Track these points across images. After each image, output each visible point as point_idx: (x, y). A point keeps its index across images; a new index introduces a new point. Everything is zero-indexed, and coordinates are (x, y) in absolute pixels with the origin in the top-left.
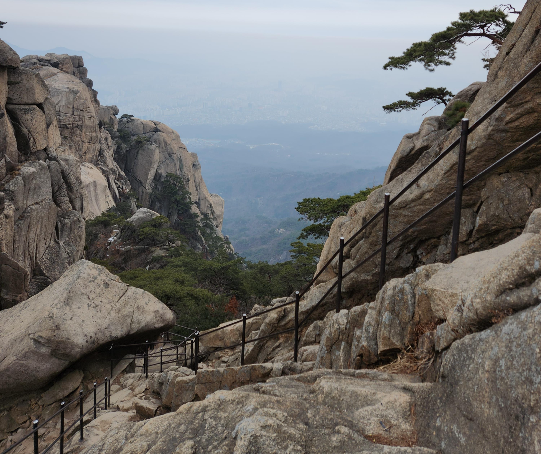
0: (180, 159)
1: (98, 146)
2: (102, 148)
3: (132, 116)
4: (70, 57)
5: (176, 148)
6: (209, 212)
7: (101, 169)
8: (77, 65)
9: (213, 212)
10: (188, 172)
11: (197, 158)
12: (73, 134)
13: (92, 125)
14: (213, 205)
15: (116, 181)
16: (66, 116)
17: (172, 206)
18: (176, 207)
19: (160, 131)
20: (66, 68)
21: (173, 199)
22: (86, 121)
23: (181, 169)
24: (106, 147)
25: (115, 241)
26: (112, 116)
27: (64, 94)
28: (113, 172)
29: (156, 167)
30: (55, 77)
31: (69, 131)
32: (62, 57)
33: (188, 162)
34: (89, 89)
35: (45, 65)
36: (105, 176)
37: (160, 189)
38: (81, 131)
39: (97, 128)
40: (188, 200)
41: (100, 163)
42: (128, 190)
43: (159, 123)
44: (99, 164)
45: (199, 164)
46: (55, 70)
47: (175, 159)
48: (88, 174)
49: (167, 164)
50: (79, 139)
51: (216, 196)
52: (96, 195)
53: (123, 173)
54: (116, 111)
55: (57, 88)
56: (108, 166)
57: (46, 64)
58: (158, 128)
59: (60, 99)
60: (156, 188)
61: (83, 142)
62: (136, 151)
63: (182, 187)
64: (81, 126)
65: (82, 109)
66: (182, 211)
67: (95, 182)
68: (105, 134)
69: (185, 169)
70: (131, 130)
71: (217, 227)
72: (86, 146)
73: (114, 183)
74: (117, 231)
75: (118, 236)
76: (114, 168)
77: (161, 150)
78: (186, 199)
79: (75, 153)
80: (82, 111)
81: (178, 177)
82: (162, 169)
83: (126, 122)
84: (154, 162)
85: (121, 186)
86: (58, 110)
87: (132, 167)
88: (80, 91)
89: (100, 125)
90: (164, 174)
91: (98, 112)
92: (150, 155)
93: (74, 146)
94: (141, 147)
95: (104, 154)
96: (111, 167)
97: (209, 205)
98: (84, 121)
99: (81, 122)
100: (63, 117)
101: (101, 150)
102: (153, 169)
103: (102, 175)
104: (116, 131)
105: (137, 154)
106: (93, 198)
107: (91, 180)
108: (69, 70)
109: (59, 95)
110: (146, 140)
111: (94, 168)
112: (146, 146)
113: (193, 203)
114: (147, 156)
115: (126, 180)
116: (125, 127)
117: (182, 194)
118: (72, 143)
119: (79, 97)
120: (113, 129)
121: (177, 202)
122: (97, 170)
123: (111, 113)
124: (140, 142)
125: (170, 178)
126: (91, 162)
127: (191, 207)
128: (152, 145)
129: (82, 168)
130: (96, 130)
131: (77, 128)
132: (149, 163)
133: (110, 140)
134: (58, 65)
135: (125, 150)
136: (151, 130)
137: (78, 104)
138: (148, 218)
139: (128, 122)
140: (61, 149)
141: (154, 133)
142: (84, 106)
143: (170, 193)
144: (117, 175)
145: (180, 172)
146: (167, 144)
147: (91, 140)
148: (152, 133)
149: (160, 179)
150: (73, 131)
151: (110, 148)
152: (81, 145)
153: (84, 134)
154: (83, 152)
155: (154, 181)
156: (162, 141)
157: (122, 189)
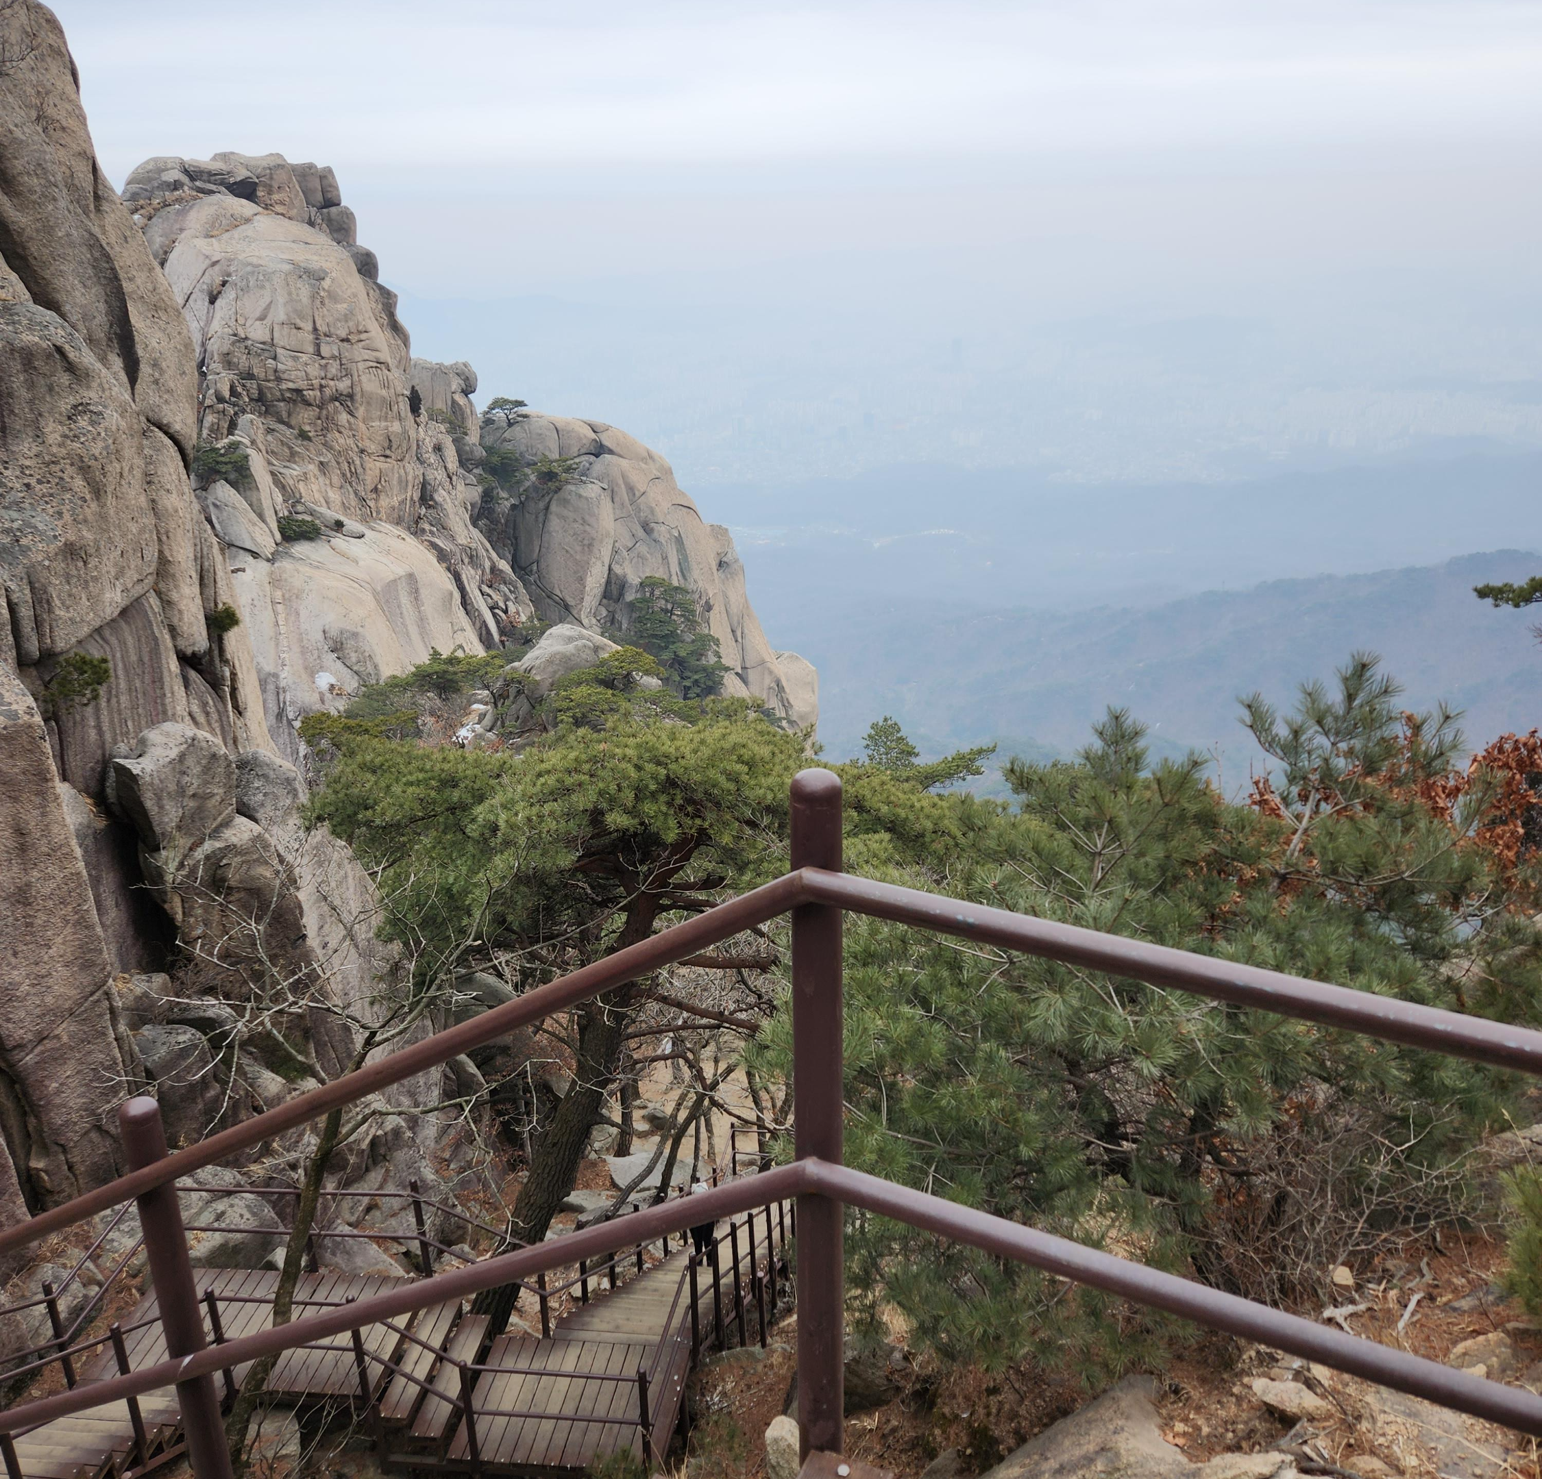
0: (679, 541)
1: (413, 470)
2: (429, 477)
3: (520, 404)
4: (295, 168)
5: (666, 505)
6: (774, 702)
7: (434, 546)
8: (319, 197)
9: (787, 705)
10: (703, 580)
11: (729, 541)
12: (328, 425)
13: (384, 392)
14: (784, 683)
15: (486, 589)
16: (295, 359)
17: (668, 674)
18: (678, 679)
19: (611, 452)
20: (282, 203)
21: (666, 655)
22: (363, 378)
23: (684, 572)
24: (440, 475)
25: (479, 737)
26: (457, 397)
27: (277, 281)
28: (473, 559)
29: (606, 553)
30: (245, 230)
31: (310, 413)
32: (265, 164)
33: (703, 553)
34: (365, 283)
35: (211, 192)
36: (449, 569)
37: (624, 626)
38: (351, 413)
39: (404, 406)
40: (712, 659)
41: (427, 527)
42: (524, 618)
43: (608, 428)
44: (423, 531)
45: (736, 561)
46: (244, 207)
47: (662, 540)
48: (388, 552)
49: (641, 556)
50: (350, 442)
51: (793, 657)
52: (422, 621)
53: (504, 566)
54: (467, 379)
55: (255, 261)
56: (453, 538)
57: (213, 187)
58: (606, 443)
59: (267, 299)
60: (612, 622)
61: (362, 451)
62: (542, 505)
63: (691, 623)
64: (351, 396)
65: (343, 335)
66: (698, 690)
67: (411, 576)
68: (430, 433)
69: (696, 573)
70: (523, 448)
72: (374, 467)
73: (477, 592)
74: (481, 707)
75: (487, 721)
76: (473, 545)
77: (618, 512)
78: (706, 656)
79: (341, 487)
80: (345, 344)
81: (676, 588)
82: (627, 563)
83: (505, 425)
84: (601, 541)
85: (502, 605)
86: (267, 338)
87: (535, 556)
88: (334, 274)
89: (415, 402)
90: (634, 579)
91: (405, 364)
92: (587, 517)
93: (334, 463)
94: (556, 492)
95: (436, 497)
96: (464, 542)
97: (773, 685)
98: (355, 378)
99: (347, 382)
100: (285, 363)
101: (424, 485)
102: (599, 563)
103: (435, 560)
104: (474, 445)
105: (546, 515)
106: (413, 630)
107: (401, 571)
108: (294, 212)
109: (263, 287)
110: (569, 470)
111: (408, 539)
112: (570, 487)
113: (727, 669)
114: (575, 521)
115: (516, 588)
116: (505, 440)
117: (693, 641)
118: (330, 456)
119: (328, 291)
120: (466, 434)
121: (679, 663)
122: (421, 547)
123: (454, 387)
124: (549, 476)
125: (652, 593)
126: (398, 522)
127: (725, 681)
128: (590, 486)
129: (368, 533)
130: (403, 414)
131: (337, 404)
132: (586, 542)
133: (451, 453)
134: (255, 190)
135: (508, 504)
136: (583, 451)
137: (329, 319)
138: (584, 656)
139: (510, 424)
140: (295, 473)
141: (592, 458)
142: (351, 324)
143: (655, 636)
144: (488, 571)
145: (682, 581)
146: (637, 494)
147: (390, 448)
148: (586, 457)
149: (621, 595)
150: (324, 412)
151: (454, 478)
152: (358, 462)
153: (362, 426)
154: (370, 487)
155: (605, 601)
156: (621, 482)
157: (506, 612)
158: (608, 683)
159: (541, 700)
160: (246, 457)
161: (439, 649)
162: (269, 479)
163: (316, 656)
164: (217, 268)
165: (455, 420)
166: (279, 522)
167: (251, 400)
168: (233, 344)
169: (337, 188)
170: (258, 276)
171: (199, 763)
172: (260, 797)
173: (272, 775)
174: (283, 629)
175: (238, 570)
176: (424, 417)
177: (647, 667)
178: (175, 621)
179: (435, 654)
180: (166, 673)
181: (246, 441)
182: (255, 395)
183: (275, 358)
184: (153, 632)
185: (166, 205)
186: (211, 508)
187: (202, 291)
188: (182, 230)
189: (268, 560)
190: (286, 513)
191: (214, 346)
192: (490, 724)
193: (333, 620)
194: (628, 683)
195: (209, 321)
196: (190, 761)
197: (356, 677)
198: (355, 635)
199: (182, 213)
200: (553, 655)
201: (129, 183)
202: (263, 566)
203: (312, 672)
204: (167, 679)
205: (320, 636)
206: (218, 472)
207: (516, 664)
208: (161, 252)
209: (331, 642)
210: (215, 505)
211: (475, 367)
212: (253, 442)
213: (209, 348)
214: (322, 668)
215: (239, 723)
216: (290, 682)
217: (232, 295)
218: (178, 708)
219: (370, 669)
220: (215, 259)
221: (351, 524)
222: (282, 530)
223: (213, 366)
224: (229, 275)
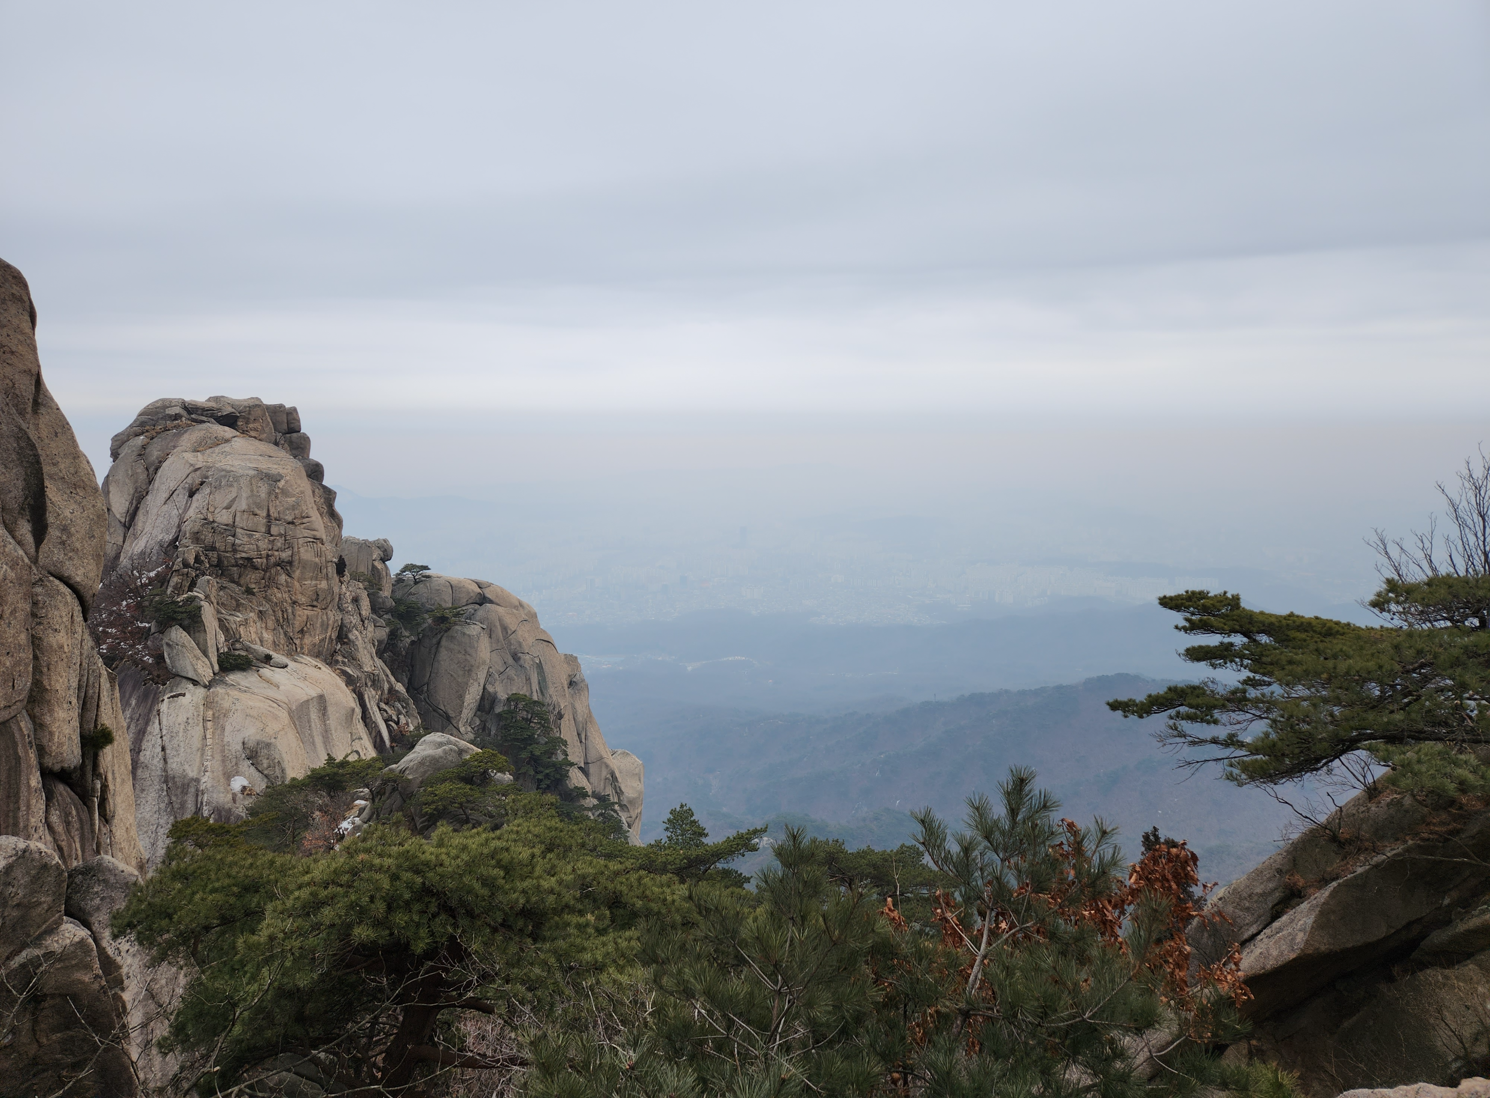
0: (540, 666)
1: (333, 616)
2: (346, 621)
3: (426, 568)
4: (268, 408)
5: (531, 640)
6: (609, 791)
7: (344, 673)
8: (285, 426)
9: (619, 792)
10: (559, 697)
11: (578, 666)
12: (270, 582)
13: (317, 560)
14: (618, 775)
15: (383, 705)
16: (250, 536)
17: (523, 770)
18: (532, 773)
19: (491, 602)
20: (255, 430)
21: (524, 755)
22: (302, 550)
23: (542, 689)
24: (355, 619)
25: (356, 828)
26: (376, 563)
27: (244, 482)
28: (375, 682)
29: (482, 676)
30: (226, 447)
31: (257, 575)
32: (246, 404)
33: (558, 676)
34: (312, 485)
35: (202, 422)
36: (354, 691)
37: (493, 732)
38: (289, 575)
39: (332, 570)
40: (561, 757)
41: (340, 658)
42: (412, 728)
43: (489, 585)
44: (337, 662)
45: (583, 681)
46: (228, 432)
47: (526, 665)
48: (305, 679)
49: (510, 678)
50: (286, 596)
51: (625, 754)
52: (326, 734)
53: (400, 687)
54: (385, 551)
55: (228, 468)
56: (360, 667)
57: (204, 419)
58: (488, 595)
59: (234, 495)
60: (484, 729)
61: (294, 603)
62: (434, 641)
63: (546, 729)
64: (290, 563)
65: (290, 520)
66: (548, 782)
67: (321, 698)
68: (350, 589)
69: (551, 690)
70: (424, 600)
71: (629, 826)
72: (303, 614)
73: (376, 709)
74: (363, 802)
75: (365, 814)
76: (376, 672)
77: (494, 645)
78: (556, 754)
79: (274, 629)
80: (291, 526)
81: (535, 702)
82: (497, 683)
83: (412, 583)
84: (478, 667)
85: (395, 717)
86: (230, 521)
87: (426, 680)
88: (288, 478)
89: (341, 567)
90: (502, 696)
91: (337, 540)
92: (468, 649)
93: (271, 612)
94: (446, 631)
95: (351, 636)
96: (369, 670)
97: (609, 776)
98: (296, 549)
99: (290, 553)
100: (242, 539)
101: (342, 626)
102: (476, 684)
103: (343, 685)
104: (386, 597)
105: (437, 648)
106: (319, 740)
107: (313, 693)
108: (264, 436)
109: (231, 486)
110: (458, 615)
111: (323, 668)
112: (457, 627)
113: (572, 764)
114: (459, 652)
115: (407, 704)
116: (411, 594)
117: (546, 743)
118: (268, 606)
119: (282, 489)
120: (381, 590)
121: (534, 760)
122: (334, 675)
123: (374, 557)
124: (443, 619)
125: (516, 706)
126: (317, 655)
127: (570, 774)
128: (473, 626)
129: (291, 664)
130: (330, 575)
131: (279, 568)
132: (467, 668)
133: (365, 604)
134: (236, 421)
135: (408, 640)
136: (470, 601)
137: (280, 509)
138: (450, 759)
139: (416, 582)
140: (238, 619)
141: (477, 606)
142: (296, 512)
143: (517, 740)
144: (386, 692)
145: (541, 697)
146: (509, 632)
147: (317, 600)
148: (472, 606)
149: (492, 707)
150: (268, 574)
151: (366, 622)
152: (290, 611)
153: (297, 584)
154: (297, 630)
155: (479, 713)
156: (498, 624)
157: (397, 723)
158: (468, 780)
159: (411, 795)
160: (200, 608)
161: (334, 756)
162: (216, 624)
163: (233, 763)
164: (198, 473)
165: (374, 580)
166: (219, 656)
167: (211, 566)
168: (203, 525)
169: (299, 421)
170: (228, 478)
171: (28, 873)
172: (97, 901)
173: (112, 880)
174: (209, 742)
175: (180, 695)
176: (346, 578)
177: (500, 765)
178: (45, 741)
179: (331, 759)
180: (23, 789)
181: (202, 596)
182: (215, 561)
183: (234, 536)
184: (16, 753)
185: (166, 429)
186: (165, 647)
187: (184, 488)
188: (175, 447)
189: (205, 687)
190: (226, 650)
191: (187, 527)
192: (367, 817)
193: (251, 733)
194: (485, 778)
195: (186, 510)
196: (18, 873)
197: (266, 780)
198: (268, 745)
199: (179, 435)
200: (424, 759)
201: (140, 415)
202: (200, 692)
203: (228, 777)
204: (24, 793)
205: (239, 747)
206: (174, 619)
207: (394, 766)
208: (157, 461)
209: (248, 751)
210: (168, 644)
211: (392, 543)
212: (207, 597)
213: (183, 528)
214: (237, 773)
215: (104, 830)
216: (209, 785)
217: (208, 491)
218: (33, 820)
219: (278, 772)
220: (197, 467)
221: (278, 657)
222: (220, 663)
223: (184, 541)
224: (207, 477)
